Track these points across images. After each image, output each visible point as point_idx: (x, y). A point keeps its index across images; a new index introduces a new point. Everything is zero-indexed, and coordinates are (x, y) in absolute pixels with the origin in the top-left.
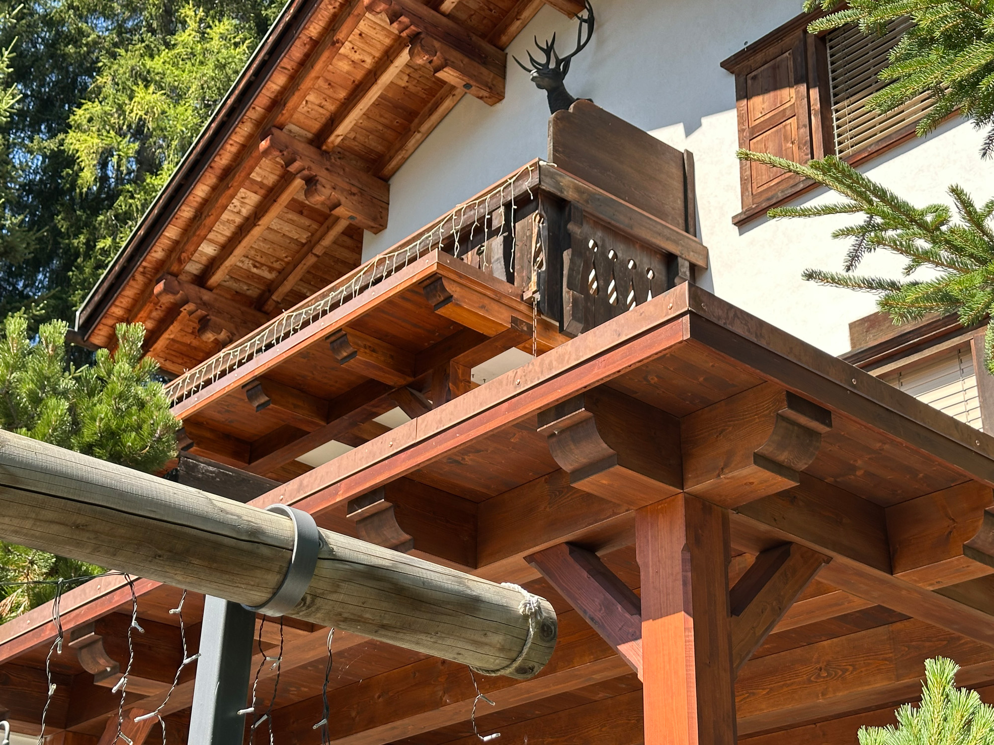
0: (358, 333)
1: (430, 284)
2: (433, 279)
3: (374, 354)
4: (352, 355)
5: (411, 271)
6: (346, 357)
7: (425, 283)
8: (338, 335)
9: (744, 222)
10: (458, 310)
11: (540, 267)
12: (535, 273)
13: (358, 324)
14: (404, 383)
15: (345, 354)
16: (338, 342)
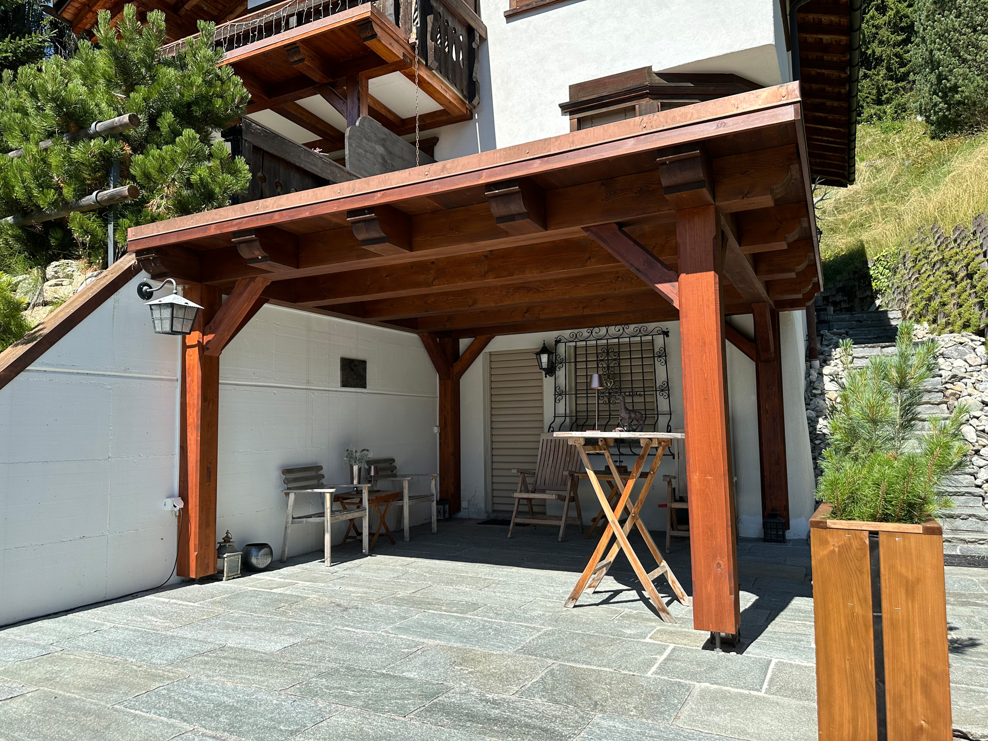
0: (305, 47)
1: (364, 24)
2: (366, 21)
3: (313, 62)
4: (302, 60)
5: (351, 13)
6: (296, 61)
7: (360, 23)
8: (293, 46)
9: (511, 16)
10: (377, 44)
11: (417, 24)
12: (415, 27)
13: (307, 42)
14: (325, 81)
15: (296, 59)
16: (293, 50)
